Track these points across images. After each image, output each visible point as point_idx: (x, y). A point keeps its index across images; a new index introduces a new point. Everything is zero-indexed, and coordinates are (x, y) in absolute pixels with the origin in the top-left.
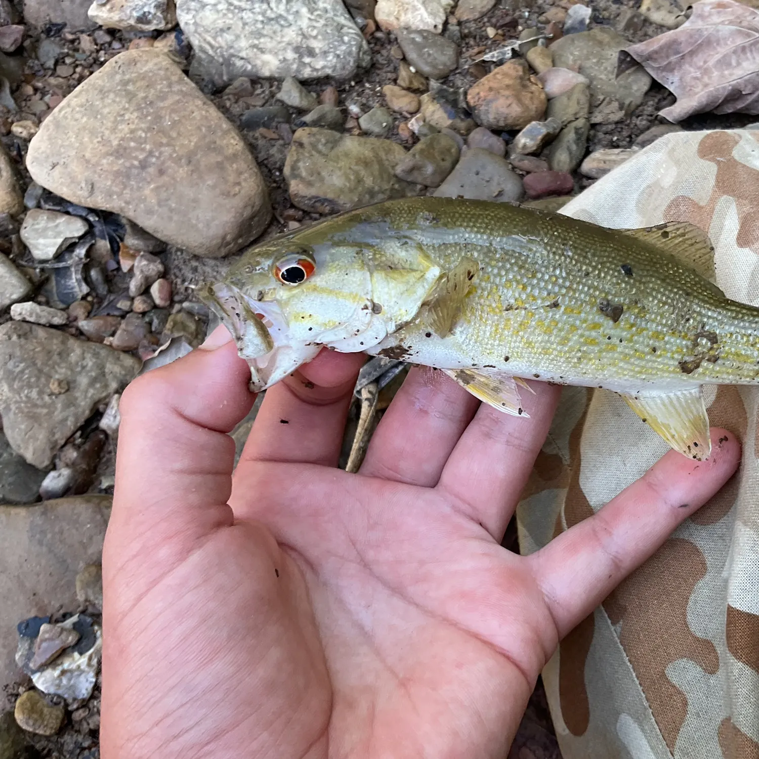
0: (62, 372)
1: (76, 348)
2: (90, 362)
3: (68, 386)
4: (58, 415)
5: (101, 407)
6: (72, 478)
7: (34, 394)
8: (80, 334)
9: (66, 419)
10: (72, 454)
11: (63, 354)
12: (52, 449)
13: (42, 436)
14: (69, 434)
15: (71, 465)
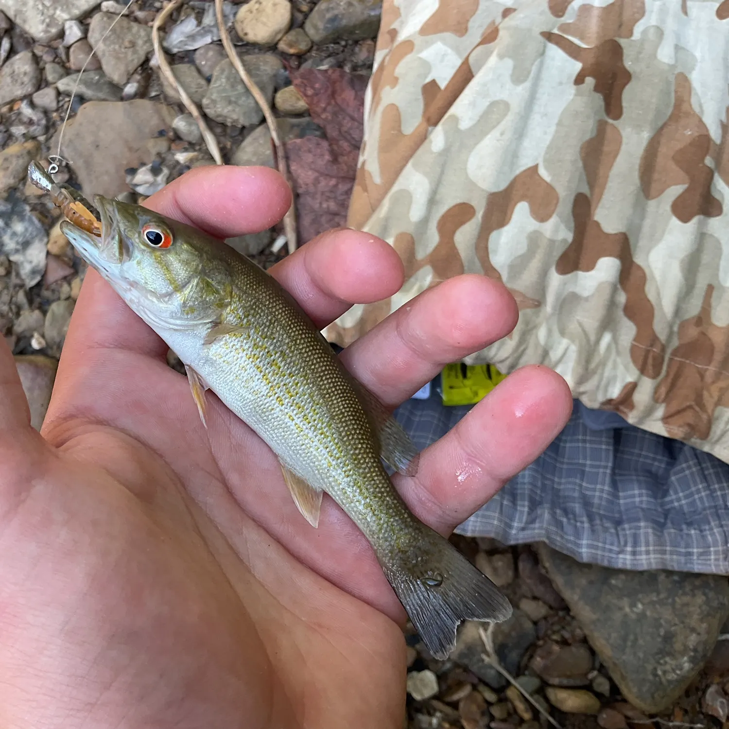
0: (129, 37)
1: (135, 27)
2: (143, 33)
3: (133, 45)
4: (130, 57)
5: (150, 56)
6: (138, 88)
7: (117, 47)
8: (136, 20)
9: (133, 60)
10: (137, 77)
11: (129, 29)
12: (128, 74)
13: (122, 67)
14: (135, 68)
15: (138, 82)
